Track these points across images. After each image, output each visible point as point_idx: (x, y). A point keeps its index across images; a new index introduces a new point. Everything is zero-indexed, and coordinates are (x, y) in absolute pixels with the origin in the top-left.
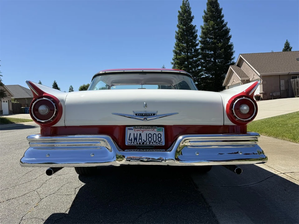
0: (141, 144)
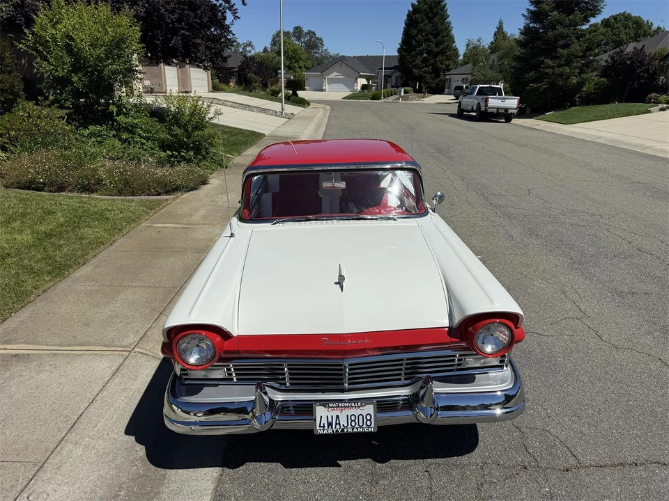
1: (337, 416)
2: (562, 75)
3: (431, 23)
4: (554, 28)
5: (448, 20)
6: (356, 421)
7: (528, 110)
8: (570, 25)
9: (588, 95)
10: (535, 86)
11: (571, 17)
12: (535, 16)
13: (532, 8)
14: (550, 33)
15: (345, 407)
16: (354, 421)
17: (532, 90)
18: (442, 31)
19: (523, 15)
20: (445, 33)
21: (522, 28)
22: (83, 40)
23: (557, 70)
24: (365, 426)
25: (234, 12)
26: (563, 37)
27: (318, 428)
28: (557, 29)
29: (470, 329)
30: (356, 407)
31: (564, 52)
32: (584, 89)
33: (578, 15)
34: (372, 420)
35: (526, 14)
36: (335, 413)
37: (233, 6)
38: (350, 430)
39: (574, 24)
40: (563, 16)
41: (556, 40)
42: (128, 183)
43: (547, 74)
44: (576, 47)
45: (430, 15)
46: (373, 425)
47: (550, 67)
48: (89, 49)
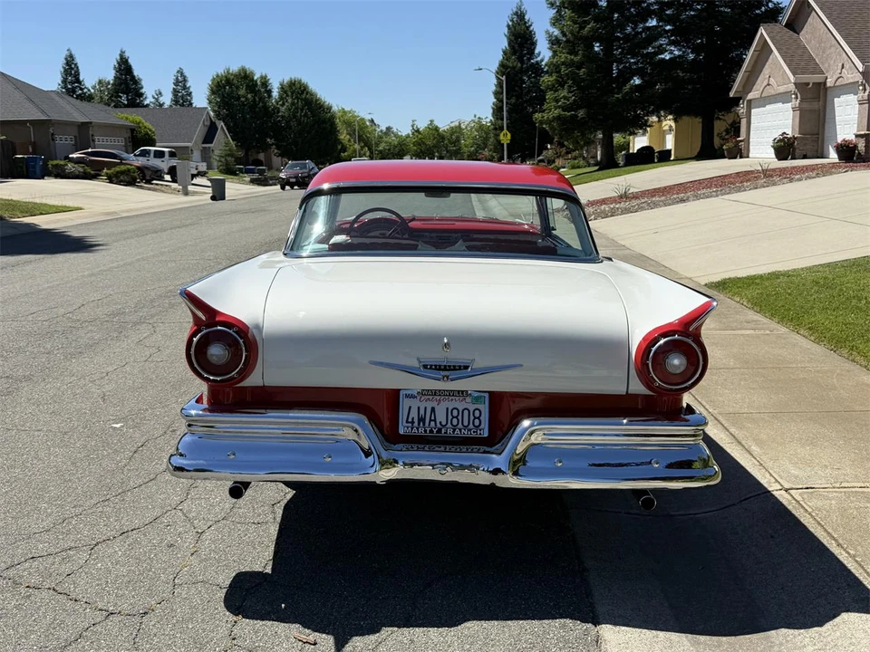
0: (435, 431)
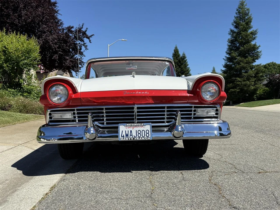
1: (131, 131)
2: (246, 85)
3: (180, 68)
4: (239, 64)
5: (188, 67)
6: (141, 134)
7: (231, 102)
8: (247, 63)
9: (260, 95)
10: (233, 90)
11: (247, 59)
12: (229, 59)
13: (228, 56)
14: (238, 66)
15: (135, 126)
16: (140, 134)
17: (232, 92)
18: (185, 71)
19: (224, 59)
20: (187, 72)
21: (224, 65)
22: (11, 48)
23: (243, 83)
24: (145, 136)
25: (86, 47)
26: (244, 68)
27: (120, 137)
28: (240, 64)
29: (198, 90)
30: (141, 126)
31: (246, 74)
32: (258, 92)
33: (250, 59)
34: (149, 133)
35: (225, 58)
36: (129, 129)
37: (85, 44)
38: (138, 139)
39: (248, 63)
40: (243, 59)
41: (241, 70)
42: (25, 107)
43: (238, 85)
44: (251, 72)
45: (179, 64)
46: (150, 136)
47: (240, 82)
48: (14, 52)
